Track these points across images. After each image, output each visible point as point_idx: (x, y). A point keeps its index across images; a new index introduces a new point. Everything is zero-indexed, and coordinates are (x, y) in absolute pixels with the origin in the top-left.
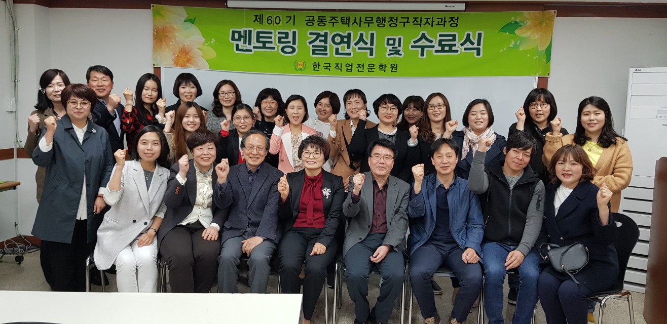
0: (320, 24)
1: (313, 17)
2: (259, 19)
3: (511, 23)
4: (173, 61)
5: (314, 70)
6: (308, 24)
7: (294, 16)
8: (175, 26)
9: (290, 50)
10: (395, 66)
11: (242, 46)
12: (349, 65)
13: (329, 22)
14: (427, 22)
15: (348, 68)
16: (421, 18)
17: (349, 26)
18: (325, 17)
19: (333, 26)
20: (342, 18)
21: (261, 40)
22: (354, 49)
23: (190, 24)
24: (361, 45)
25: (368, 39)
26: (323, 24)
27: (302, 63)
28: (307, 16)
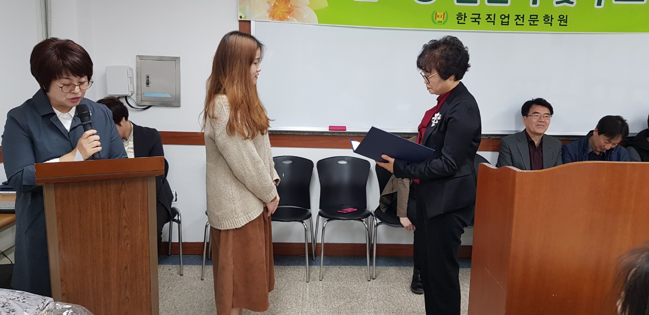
5: (458, 23)
10: (565, 18)
12: (505, 17)
15: (504, 21)
27: (442, 13)
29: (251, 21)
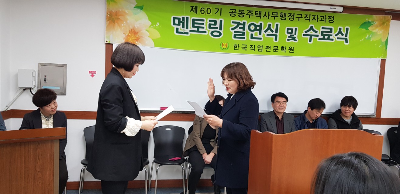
0: (240, 16)
1: (235, 10)
2: (194, 9)
3: (366, 22)
6: (231, 15)
7: (221, 8)
8: (126, 11)
9: (218, 34)
11: (181, 30)
13: (247, 15)
14: (314, 18)
16: (310, 15)
17: (261, 18)
18: (244, 10)
19: (250, 17)
20: (256, 12)
21: (196, 25)
22: (264, 35)
23: (139, 10)
24: (269, 32)
25: (274, 29)
26: (242, 16)
28: (231, 9)
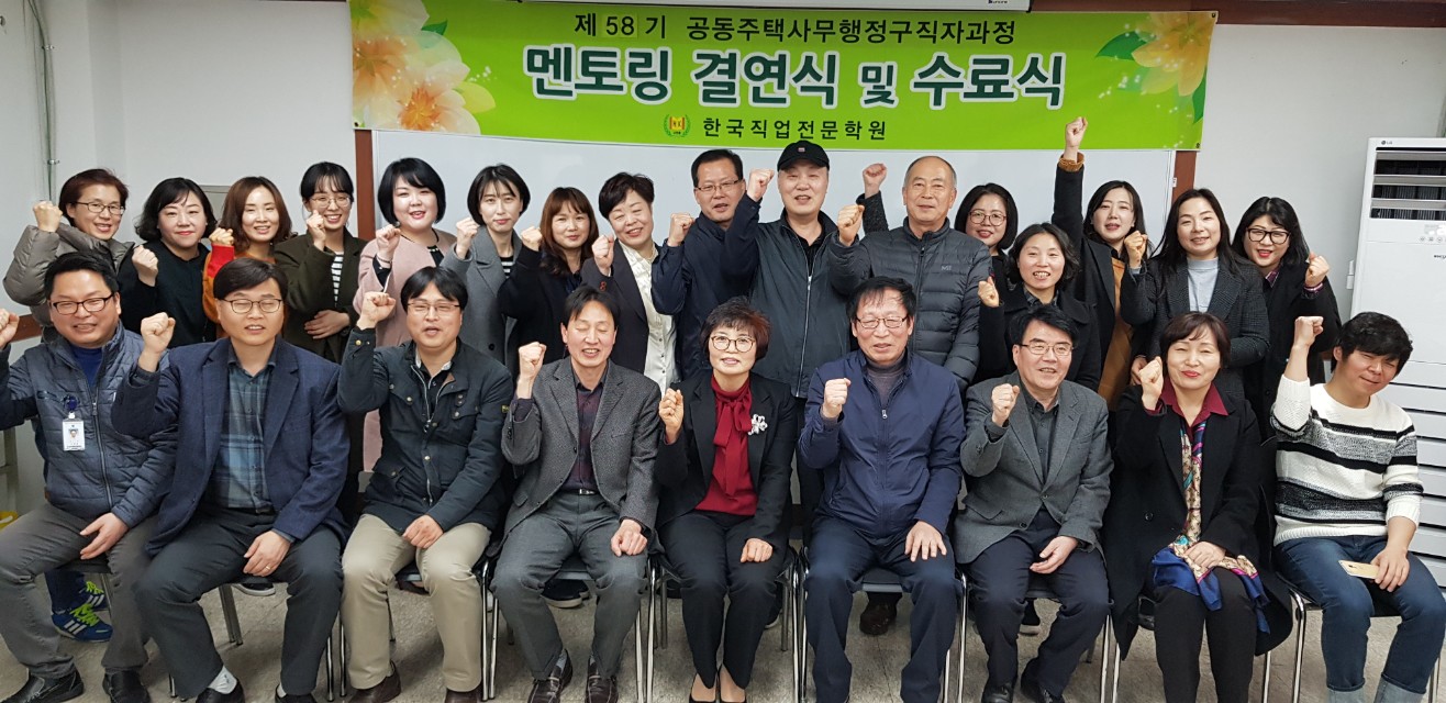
4: (399, 116)
27: (681, 119)
29: (373, 133)
